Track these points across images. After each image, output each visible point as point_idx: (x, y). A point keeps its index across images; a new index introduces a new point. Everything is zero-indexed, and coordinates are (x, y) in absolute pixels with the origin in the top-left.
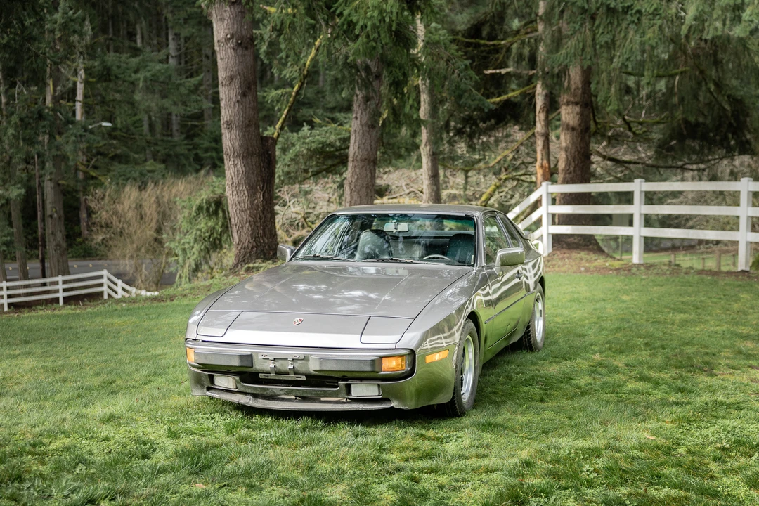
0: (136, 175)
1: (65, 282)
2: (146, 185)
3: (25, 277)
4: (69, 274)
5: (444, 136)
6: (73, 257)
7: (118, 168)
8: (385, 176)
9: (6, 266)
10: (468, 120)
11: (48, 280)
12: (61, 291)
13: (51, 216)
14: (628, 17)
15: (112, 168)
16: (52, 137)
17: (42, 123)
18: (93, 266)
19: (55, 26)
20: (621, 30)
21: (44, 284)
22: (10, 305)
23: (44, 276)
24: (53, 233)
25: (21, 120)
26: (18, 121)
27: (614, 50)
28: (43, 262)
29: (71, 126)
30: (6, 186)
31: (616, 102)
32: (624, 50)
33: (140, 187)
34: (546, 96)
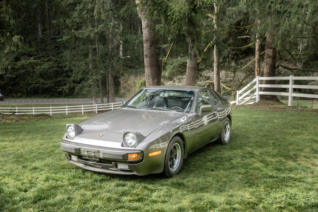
0: (134, 72)
1: (114, 105)
2: (137, 75)
3: (103, 103)
4: (115, 102)
5: (227, 60)
6: (118, 97)
7: (130, 70)
8: (209, 73)
9: (97, 99)
10: (236, 54)
11: (109, 104)
12: (112, 107)
13: (110, 85)
14: (285, 15)
15: (128, 70)
16: (110, 60)
17: (108, 56)
18: (120, 100)
19: (111, 26)
20: (282, 20)
21: (108, 105)
22: (98, 111)
23: (108, 103)
24: (111, 90)
25: (101, 55)
26: (100, 55)
27: (280, 27)
28: (108, 98)
29: (115, 57)
30: (97, 75)
31: (280, 47)
32: (283, 27)
33: (135, 76)
34: (259, 45)
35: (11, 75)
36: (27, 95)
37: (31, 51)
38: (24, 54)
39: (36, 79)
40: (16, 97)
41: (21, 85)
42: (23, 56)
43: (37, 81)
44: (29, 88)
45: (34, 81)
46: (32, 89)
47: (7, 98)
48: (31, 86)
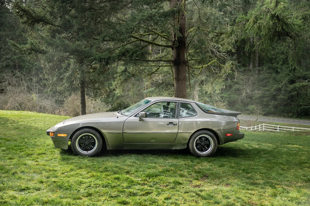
35: (283, 97)
36: (298, 116)
37: (306, 74)
38: (299, 78)
39: (307, 101)
40: (287, 117)
41: (292, 106)
42: (298, 79)
43: (307, 102)
44: (299, 109)
45: (305, 102)
46: (302, 111)
47: (279, 116)
48: (301, 107)
